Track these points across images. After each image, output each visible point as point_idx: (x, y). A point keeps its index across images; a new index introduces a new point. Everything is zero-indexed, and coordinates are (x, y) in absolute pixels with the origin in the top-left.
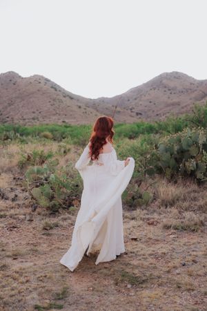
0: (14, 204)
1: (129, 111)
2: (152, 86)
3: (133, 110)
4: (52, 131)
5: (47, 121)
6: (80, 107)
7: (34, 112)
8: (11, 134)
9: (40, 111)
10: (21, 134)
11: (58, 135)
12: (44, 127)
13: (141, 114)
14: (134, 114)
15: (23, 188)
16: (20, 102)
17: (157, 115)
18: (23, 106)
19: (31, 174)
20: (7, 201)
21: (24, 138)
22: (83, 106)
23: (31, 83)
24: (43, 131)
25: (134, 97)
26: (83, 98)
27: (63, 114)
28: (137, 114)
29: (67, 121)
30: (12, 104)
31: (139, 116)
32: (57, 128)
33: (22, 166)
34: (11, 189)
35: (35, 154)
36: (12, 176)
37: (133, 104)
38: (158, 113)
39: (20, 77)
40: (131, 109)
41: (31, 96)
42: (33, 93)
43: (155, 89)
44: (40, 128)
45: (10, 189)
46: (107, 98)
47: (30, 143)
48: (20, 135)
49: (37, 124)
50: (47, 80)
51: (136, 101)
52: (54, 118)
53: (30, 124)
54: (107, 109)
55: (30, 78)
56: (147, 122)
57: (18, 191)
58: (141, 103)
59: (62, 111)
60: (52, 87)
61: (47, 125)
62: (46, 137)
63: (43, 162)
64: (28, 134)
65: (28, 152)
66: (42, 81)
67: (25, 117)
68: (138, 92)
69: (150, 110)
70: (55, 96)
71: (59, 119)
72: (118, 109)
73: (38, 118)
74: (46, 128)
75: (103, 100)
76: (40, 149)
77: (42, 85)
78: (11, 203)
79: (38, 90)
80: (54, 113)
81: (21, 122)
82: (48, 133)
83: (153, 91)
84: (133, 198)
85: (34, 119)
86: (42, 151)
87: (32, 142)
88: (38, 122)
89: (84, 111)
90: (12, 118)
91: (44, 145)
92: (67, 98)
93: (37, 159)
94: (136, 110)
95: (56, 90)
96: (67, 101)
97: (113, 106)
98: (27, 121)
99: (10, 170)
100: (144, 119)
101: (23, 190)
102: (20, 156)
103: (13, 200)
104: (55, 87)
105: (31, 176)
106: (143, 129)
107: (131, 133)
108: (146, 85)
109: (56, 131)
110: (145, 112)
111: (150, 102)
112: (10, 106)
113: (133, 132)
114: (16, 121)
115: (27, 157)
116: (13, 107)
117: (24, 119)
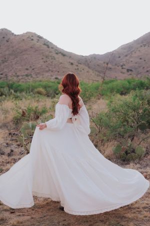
0: (10, 159)
1: (120, 68)
2: (142, 42)
3: (124, 67)
4: (45, 87)
5: (40, 78)
6: (72, 64)
7: (27, 69)
8: (6, 90)
9: (33, 67)
10: (16, 90)
11: (51, 92)
12: (37, 83)
13: (131, 70)
14: (125, 71)
15: (18, 143)
16: (14, 59)
17: (147, 71)
18: (16, 63)
19: (27, 129)
20: (3, 156)
21: (18, 94)
22: (75, 63)
23: (24, 40)
24: (36, 88)
25: (125, 54)
26: (75, 55)
27: (56, 71)
28: (128, 70)
29: (59, 77)
30: (6, 61)
31: (130, 72)
32: (51, 84)
33: (17, 121)
34: (7, 144)
35: (30, 110)
36: (7, 131)
37: (124, 60)
38: (148, 69)
39: (13, 34)
40: (122, 66)
41: (24, 53)
42: (26, 50)
43: (145, 45)
44: (33, 84)
45: (5, 145)
46: (98, 55)
47: (24, 99)
48: (14, 91)
49: (30, 81)
50: (40, 37)
51: (127, 58)
52: (47, 74)
53: (23, 80)
54: (98, 65)
55: (22, 35)
56: (137, 79)
57: (14, 147)
58: (131, 59)
59: (55, 68)
60: (45, 44)
61: (40, 81)
62: (39, 93)
63: (38, 117)
64: (21, 91)
65: (23, 108)
66: (35, 39)
67: (18, 74)
68: (129, 49)
69: (140, 67)
70: (47, 53)
71: (51, 76)
72: (110, 65)
73: (31, 75)
74: (40, 85)
75: (94, 57)
76: (34, 105)
77: (35, 41)
78: (7, 158)
79: (31, 47)
80: (47, 69)
81: (15, 79)
82: (41, 90)
83: (143, 48)
84: (127, 153)
85: (27, 75)
86: (37, 107)
87: (26, 98)
88: (32, 79)
89: (76, 68)
90: (6, 75)
91: (38, 101)
92: (60, 54)
93: (32, 115)
94: (127, 67)
95: (48, 47)
96: (59, 58)
97: (104, 63)
98: (20, 77)
99: (5, 126)
100: (135, 76)
101: (19, 145)
102: (14, 112)
103: (9, 155)
104: (47, 44)
105: (27, 131)
106: (134, 85)
107: (123, 89)
108: (136, 42)
109: (49, 87)
110: (136, 69)
111: (141, 59)
112: (3, 62)
113: (124, 87)
114: (10, 78)
115: (22, 113)
116: (6, 64)
117: (18, 76)
